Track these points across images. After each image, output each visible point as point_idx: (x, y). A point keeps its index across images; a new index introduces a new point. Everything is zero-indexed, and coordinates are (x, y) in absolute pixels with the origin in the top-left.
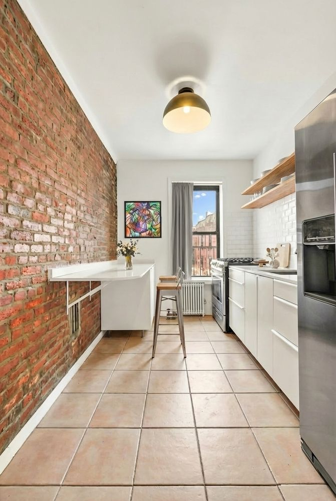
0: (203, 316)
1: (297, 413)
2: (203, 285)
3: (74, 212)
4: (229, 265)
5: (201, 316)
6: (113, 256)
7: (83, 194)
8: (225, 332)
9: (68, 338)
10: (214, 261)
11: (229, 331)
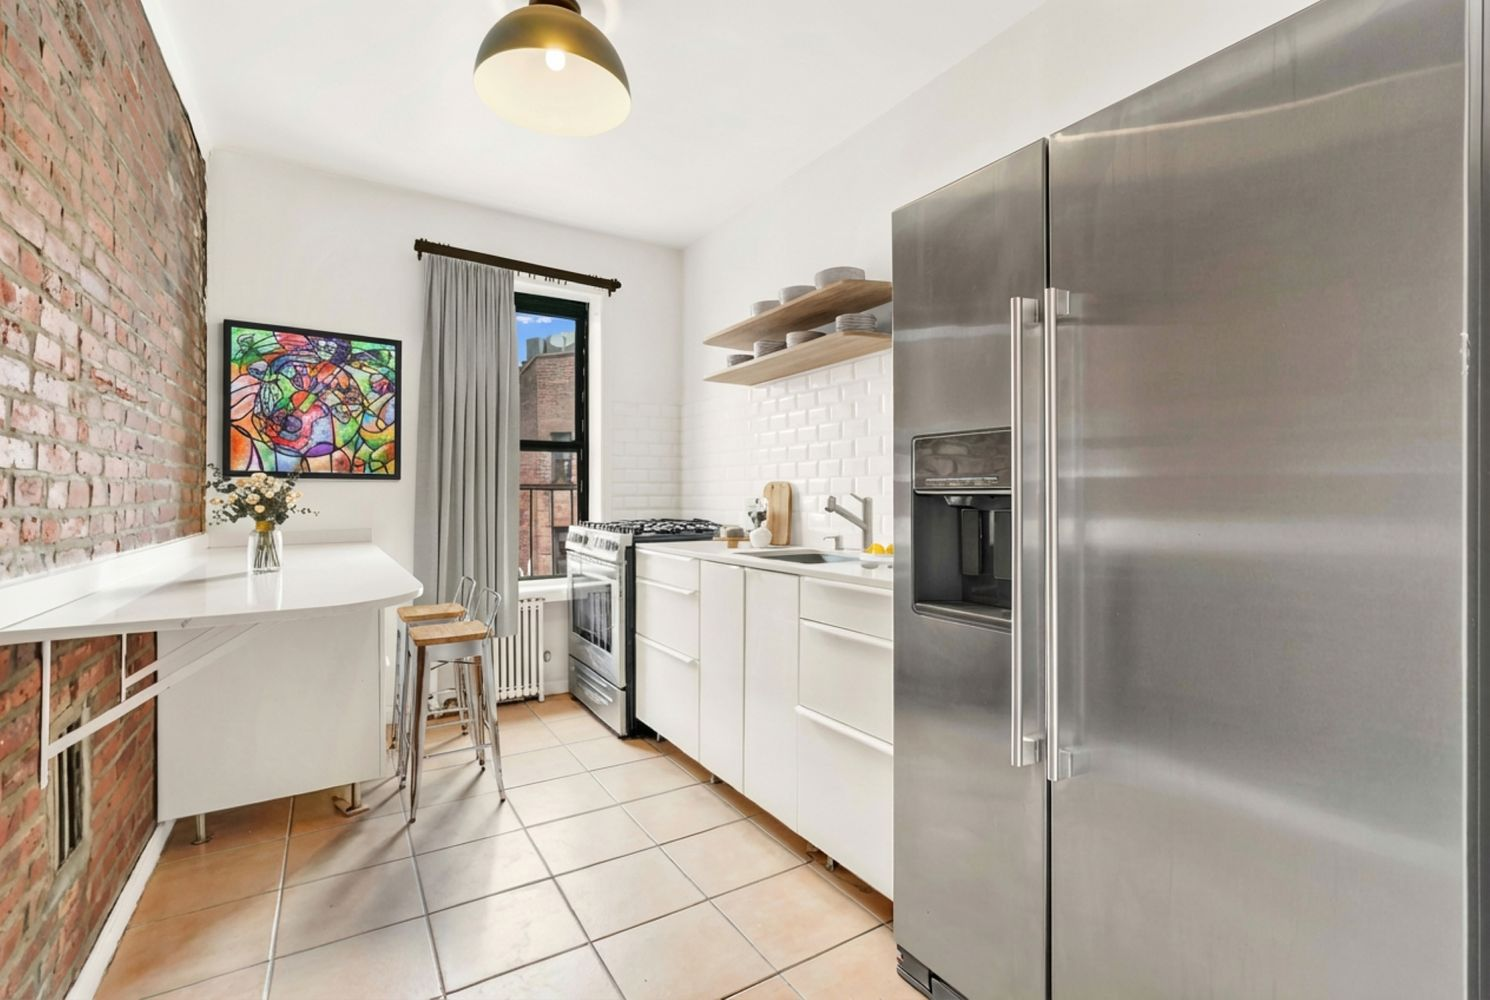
0: (541, 698)
1: (882, 907)
2: (540, 604)
3: (71, 330)
4: (635, 541)
5: (535, 698)
6: (192, 520)
7: (102, 263)
8: (622, 738)
9: (43, 891)
10: (575, 529)
11: (637, 731)
